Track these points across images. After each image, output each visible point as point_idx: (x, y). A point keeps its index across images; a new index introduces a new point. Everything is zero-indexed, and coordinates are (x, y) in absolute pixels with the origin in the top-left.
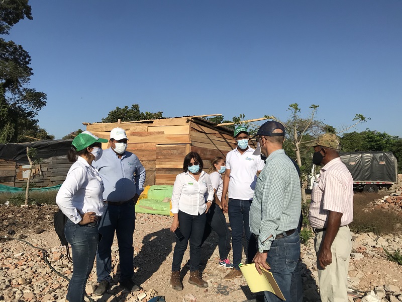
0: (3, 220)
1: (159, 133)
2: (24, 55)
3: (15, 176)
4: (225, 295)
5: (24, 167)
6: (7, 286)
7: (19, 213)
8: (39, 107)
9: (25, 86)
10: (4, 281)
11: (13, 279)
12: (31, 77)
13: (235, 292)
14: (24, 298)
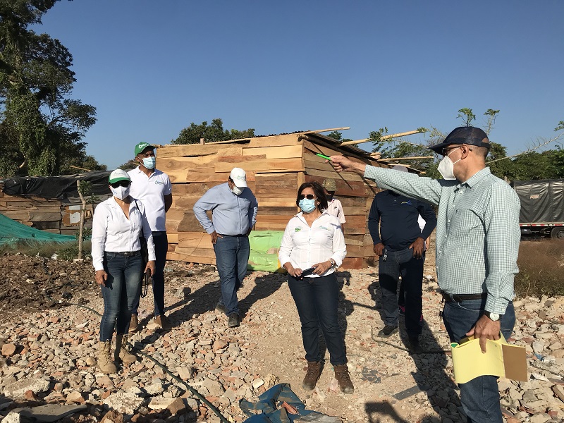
0: (54, 279)
1: (259, 157)
2: (63, 54)
3: (61, 221)
4: (375, 382)
5: (72, 208)
6: (72, 369)
7: (74, 269)
8: (87, 125)
9: (66, 97)
10: (66, 361)
11: (78, 358)
12: (74, 84)
13: (390, 379)
14: (97, 384)
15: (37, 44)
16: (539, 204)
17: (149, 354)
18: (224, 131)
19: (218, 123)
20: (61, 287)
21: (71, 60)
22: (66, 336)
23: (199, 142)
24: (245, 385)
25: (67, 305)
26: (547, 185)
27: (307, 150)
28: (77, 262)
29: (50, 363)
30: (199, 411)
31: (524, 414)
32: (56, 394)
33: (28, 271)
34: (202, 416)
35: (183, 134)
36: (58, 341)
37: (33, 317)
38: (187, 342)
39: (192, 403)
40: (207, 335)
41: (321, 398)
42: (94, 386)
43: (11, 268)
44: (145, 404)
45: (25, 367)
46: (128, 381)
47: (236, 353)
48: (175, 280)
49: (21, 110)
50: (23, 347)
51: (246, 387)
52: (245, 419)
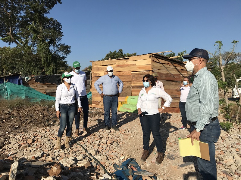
0: (50, 115)
1: (133, 65)
2: (58, 25)
4: (172, 160)
6: (52, 149)
9: (59, 42)
10: (50, 146)
14: (60, 155)
15: (49, 22)
17: (81, 145)
18: (124, 54)
19: (121, 51)
20: (52, 118)
21: (61, 28)
22: (51, 137)
23: (109, 59)
24: (117, 158)
25: (53, 125)
27: (153, 61)
29: (44, 147)
30: (97, 167)
31: (236, 176)
32: (43, 158)
33: (42, 112)
34: (98, 169)
35: (106, 56)
36: (48, 138)
37: (40, 129)
38: (97, 141)
39: (94, 164)
40: (105, 138)
41: (148, 165)
42: (58, 156)
43: (35, 110)
44: (75, 164)
45: (35, 148)
46: (71, 155)
47: (116, 146)
48: (97, 116)
49: (42, 49)
50: (36, 140)
51: (117, 159)
52: (115, 172)
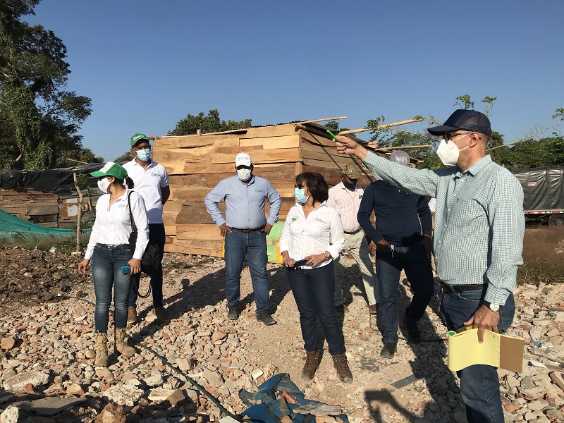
0: (52, 272)
1: (256, 147)
2: (57, 45)
3: (58, 214)
4: (374, 371)
5: (69, 201)
6: (72, 362)
7: (72, 263)
8: (82, 117)
9: (60, 89)
10: (66, 354)
11: (78, 351)
12: (68, 76)
13: (388, 367)
14: (97, 376)
15: (31, 35)
16: (537, 192)
17: (148, 346)
18: (221, 122)
19: (214, 114)
20: (60, 280)
21: (65, 52)
22: (64, 328)
23: (195, 133)
24: (244, 375)
25: (65, 298)
26: (545, 172)
27: (304, 140)
28: (75, 255)
29: (49, 356)
30: (199, 402)
31: (521, 401)
32: (56, 387)
33: (26, 264)
34: (202, 407)
35: (179, 126)
36: (57, 334)
37: (31, 311)
38: (186, 334)
39: (192, 394)
40: (206, 326)
41: (320, 387)
42: (94, 378)
43: (9, 262)
44: (145, 396)
45: (25, 360)
46: (128, 373)
47: (235, 344)
48: (173, 271)
49: (15, 104)
50: (22, 341)
51: (245, 378)
52: (245, 410)
